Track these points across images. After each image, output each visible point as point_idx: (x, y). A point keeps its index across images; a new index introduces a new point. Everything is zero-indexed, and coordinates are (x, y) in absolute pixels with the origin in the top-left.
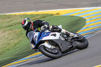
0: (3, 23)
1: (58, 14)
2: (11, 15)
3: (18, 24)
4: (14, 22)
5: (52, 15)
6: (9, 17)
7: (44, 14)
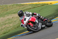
0: (20, 9)
1: (51, 4)
2: (24, 4)
3: (28, 9)
4: (25, 8)
5: (48, 4)
6: (23, 5)
7: (43, 4)
